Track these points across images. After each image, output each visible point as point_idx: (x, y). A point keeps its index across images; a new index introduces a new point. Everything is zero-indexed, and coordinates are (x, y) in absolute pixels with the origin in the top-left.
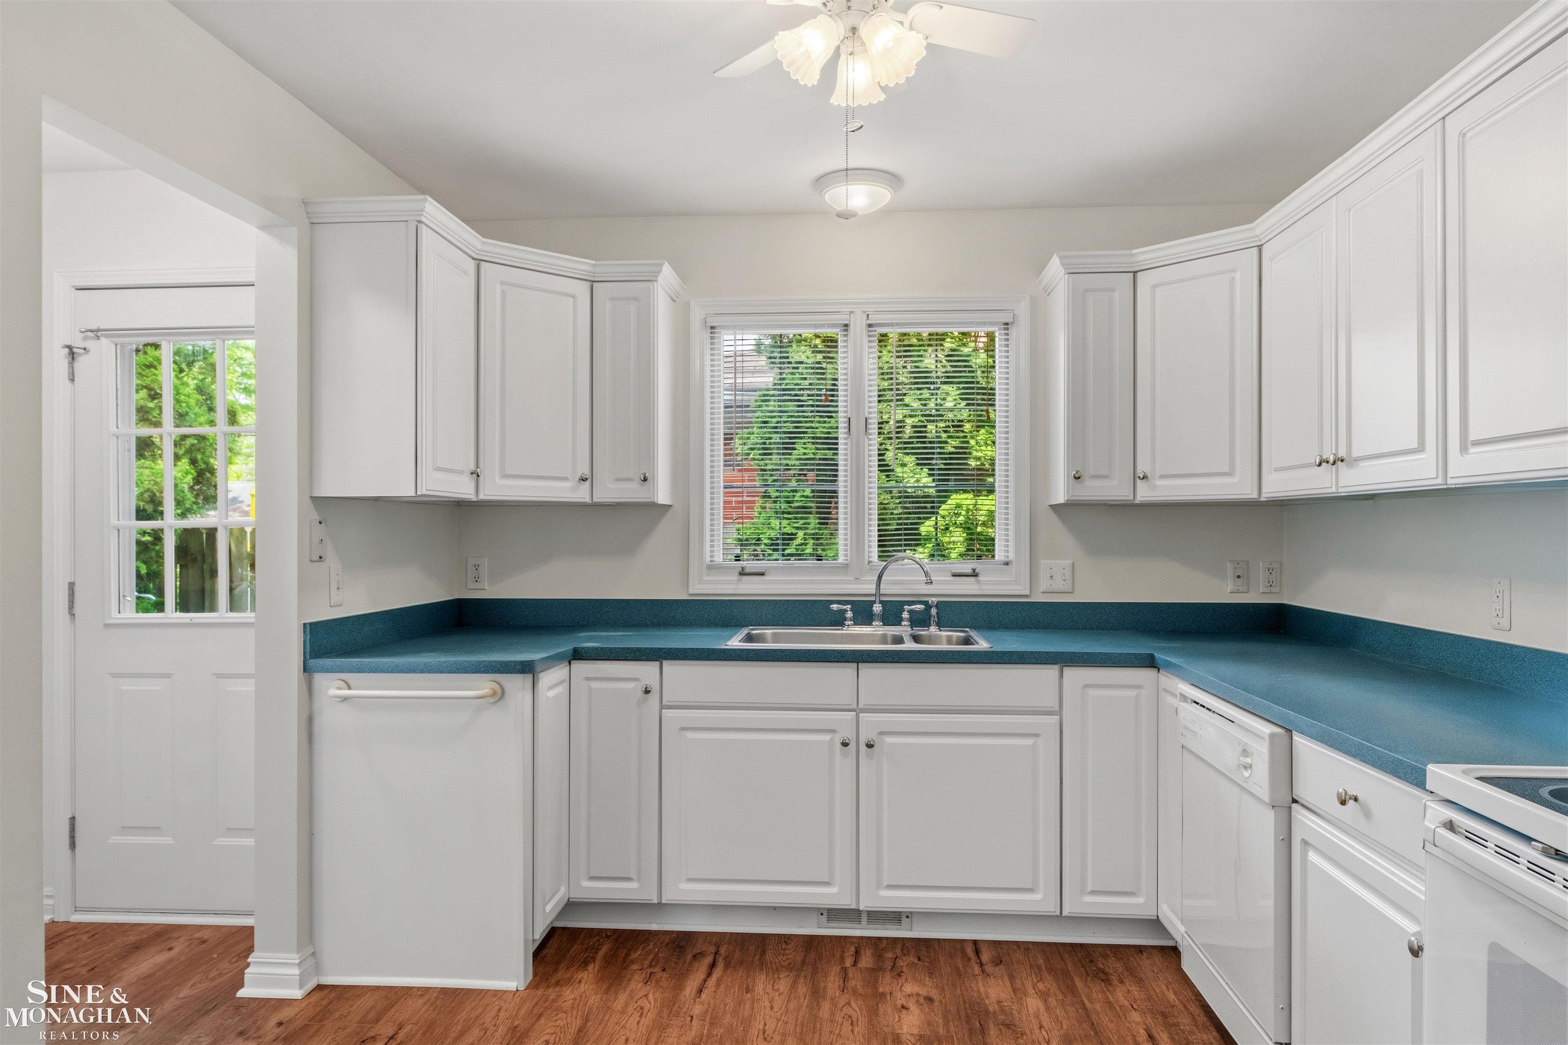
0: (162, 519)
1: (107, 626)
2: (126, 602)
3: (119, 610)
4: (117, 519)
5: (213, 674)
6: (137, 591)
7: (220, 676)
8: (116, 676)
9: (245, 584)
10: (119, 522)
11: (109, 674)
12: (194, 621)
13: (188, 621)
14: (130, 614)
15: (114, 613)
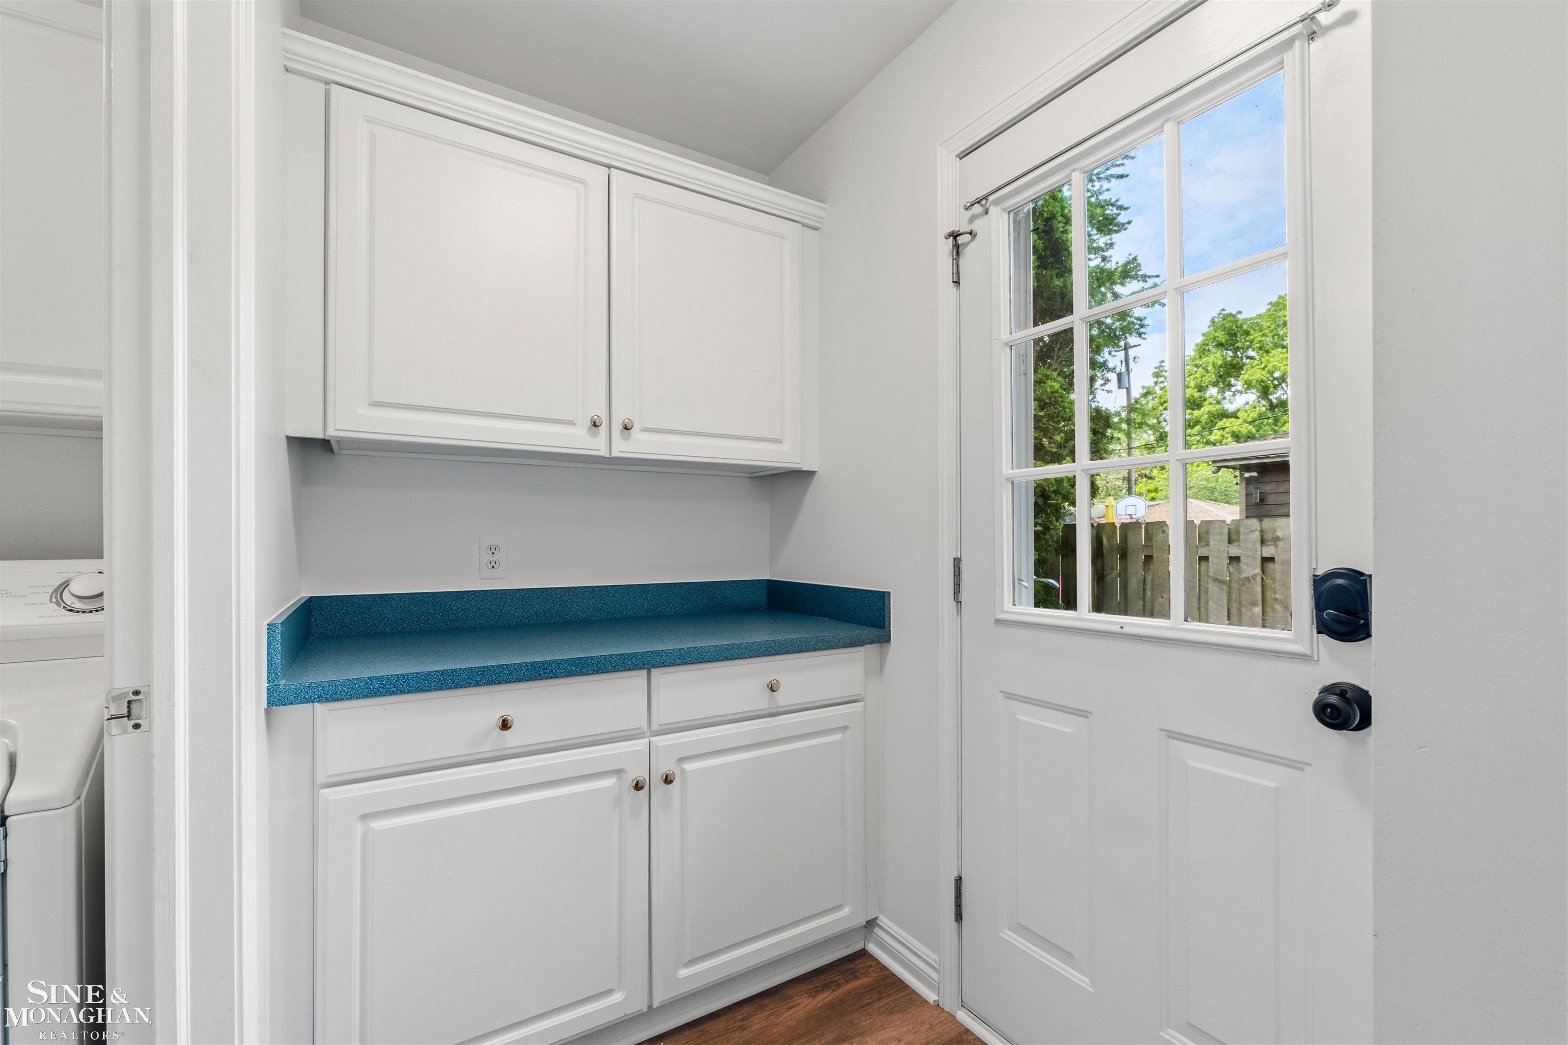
0: (1074, 461)
1: (998, 622)
2: (1023, 588)
3: (1014, 601)
4: (1010, 466)
5: (1162, 730)
6: (1035, 575)
7: (1172, 735)
8: (1009, 696)
9: (1115, 573)
10: (1013, 471)
11: (1001, 692)
12: (1127, 630)
13: (1116, 628)
14: (1028, 611)
15: (1008, 605)
